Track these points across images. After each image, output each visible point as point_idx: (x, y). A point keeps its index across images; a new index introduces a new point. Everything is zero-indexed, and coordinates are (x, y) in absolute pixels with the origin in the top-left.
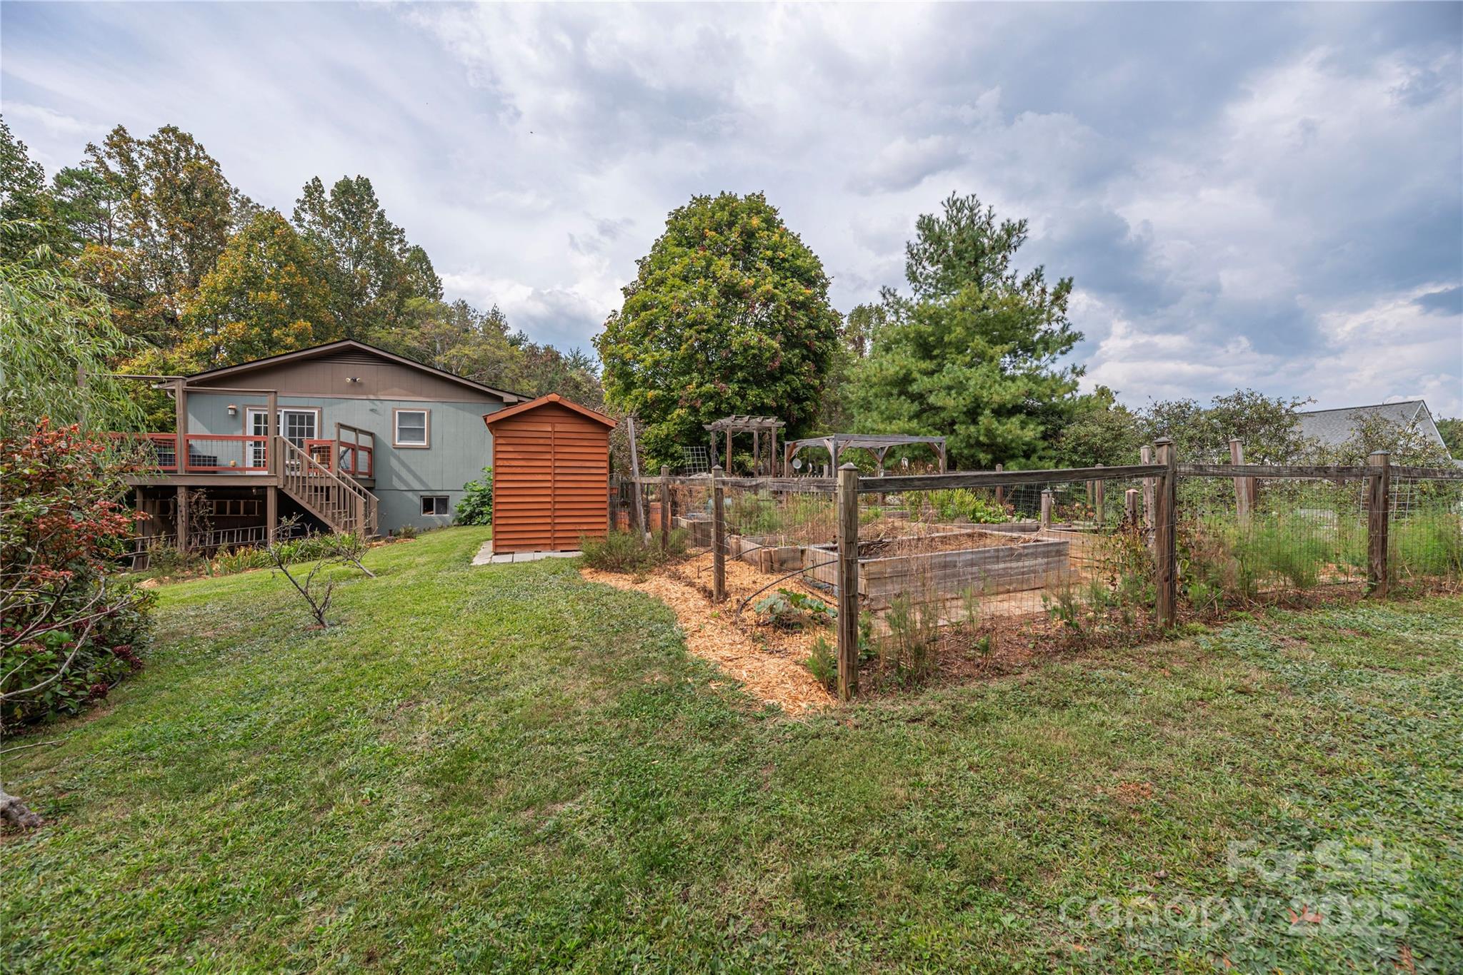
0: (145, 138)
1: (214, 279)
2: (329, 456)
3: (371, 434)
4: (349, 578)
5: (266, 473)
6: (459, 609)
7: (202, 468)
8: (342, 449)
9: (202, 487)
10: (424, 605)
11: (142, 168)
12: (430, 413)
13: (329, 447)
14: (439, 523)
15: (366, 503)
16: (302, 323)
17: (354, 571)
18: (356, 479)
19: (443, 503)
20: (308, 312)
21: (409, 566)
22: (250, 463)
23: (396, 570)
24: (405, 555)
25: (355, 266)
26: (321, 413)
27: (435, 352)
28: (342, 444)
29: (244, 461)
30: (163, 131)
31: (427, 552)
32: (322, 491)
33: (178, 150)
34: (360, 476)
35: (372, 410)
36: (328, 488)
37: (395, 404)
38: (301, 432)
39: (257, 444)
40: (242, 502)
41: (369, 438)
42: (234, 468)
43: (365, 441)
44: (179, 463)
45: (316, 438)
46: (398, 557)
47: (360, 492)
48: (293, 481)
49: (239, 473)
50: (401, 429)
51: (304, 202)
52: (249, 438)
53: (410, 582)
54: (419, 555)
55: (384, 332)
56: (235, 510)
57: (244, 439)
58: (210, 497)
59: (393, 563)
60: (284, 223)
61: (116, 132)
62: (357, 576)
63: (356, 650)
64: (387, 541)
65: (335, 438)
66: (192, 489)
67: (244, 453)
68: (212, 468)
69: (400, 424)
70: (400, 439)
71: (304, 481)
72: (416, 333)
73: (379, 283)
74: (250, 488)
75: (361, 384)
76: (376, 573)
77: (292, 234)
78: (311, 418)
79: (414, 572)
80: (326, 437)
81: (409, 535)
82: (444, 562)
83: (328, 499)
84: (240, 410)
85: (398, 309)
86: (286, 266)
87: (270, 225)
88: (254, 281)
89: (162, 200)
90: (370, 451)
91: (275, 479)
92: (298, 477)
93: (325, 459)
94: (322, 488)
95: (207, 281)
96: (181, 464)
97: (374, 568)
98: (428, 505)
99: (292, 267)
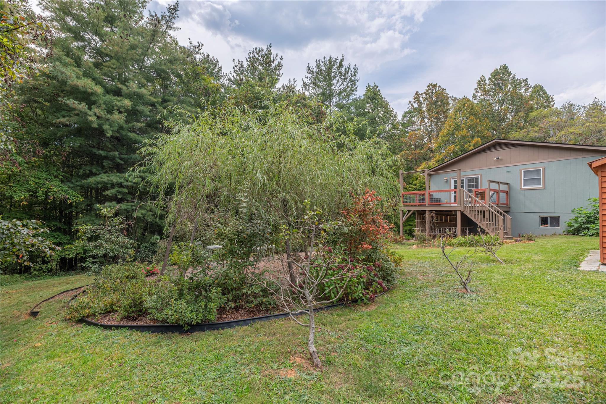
0: (423, 92)
1: (444, 132)
2: (484, 196)
3: (508, 184)
4: (489, 262)
5: (456, 205)
6: (566, 311)
7: (434, 203)
8: (491, 193)
9: (434, 211)
10: (535, 297)
11: (422, 102)
12: (544, 169)
13: (484, 192)
14: (553, 232)
15: (504, 220)
16: (476, 139)
17: (492, 258)
18: (499, 207)
19: (555, 221)
20: (479, 134)
21: (527, 261)
22: (452, 201)
23: (518, 262)
24: (525, 252)
25: (501, 106)
26: (481, 177)
27: (549, 136)
28: (491, 190)
29: (450, 200)
30: (428, 86)
31: (541, 252)
32: (481, 213)
33: (433, 90)
34: (501, 205)
35: (508, 172)
36: (484, 211)
37: (522, 167)
38: (473, 186)
39: (455, 192)
40: (449, 217)
41: (506, 186)
42: (447, 203)
43: (504, 187)
44: (426, 202)
45: (479, 188)
46: (520, 252)
47: (501, 214)
48: (467, 208)
49: (449, 205)
50: (525, 180)
51: (477, 89)
52: (452, 190)
53: (526, 273)
54: (536, 253)
55: (517, 133)
56: (446, 220)
57: (450, 191)
58: (436, 214)
59: (517, 256)
60: (469, 100)
61: (416, 94)
62: (494, 261)
63: (479, 319)
64: (516, 241)
65: (487, 187)
66: (431, 211)
67: (450, 196)
68: (439, 203)
69: (524, 177)
70: (525, 185)
71: (473, 208)
72: (537, 129)
73: (514, 110)
74: (451, 211)
75: (502, 160)
76: (506, 261)
77: (472, 104)
78: (477, 179)
79: (530, 266)
80: (484, 188)
81: (530, 239)
82: (554, 262)
83: (484, 217)
84: (448, 179)
85: (525, 120)
86: (469, 117)
87: (464, 103)
88: (457, 128)
89: (429, 110)
90: (507, 193)
91: (460, 207)
92: (470, 206)
93: (483, 198)
94: (481, 211)
95: (441, 133)
96: (427, 202)
97: (505, 258)
98: (544, 221)
99: (472, 117)
